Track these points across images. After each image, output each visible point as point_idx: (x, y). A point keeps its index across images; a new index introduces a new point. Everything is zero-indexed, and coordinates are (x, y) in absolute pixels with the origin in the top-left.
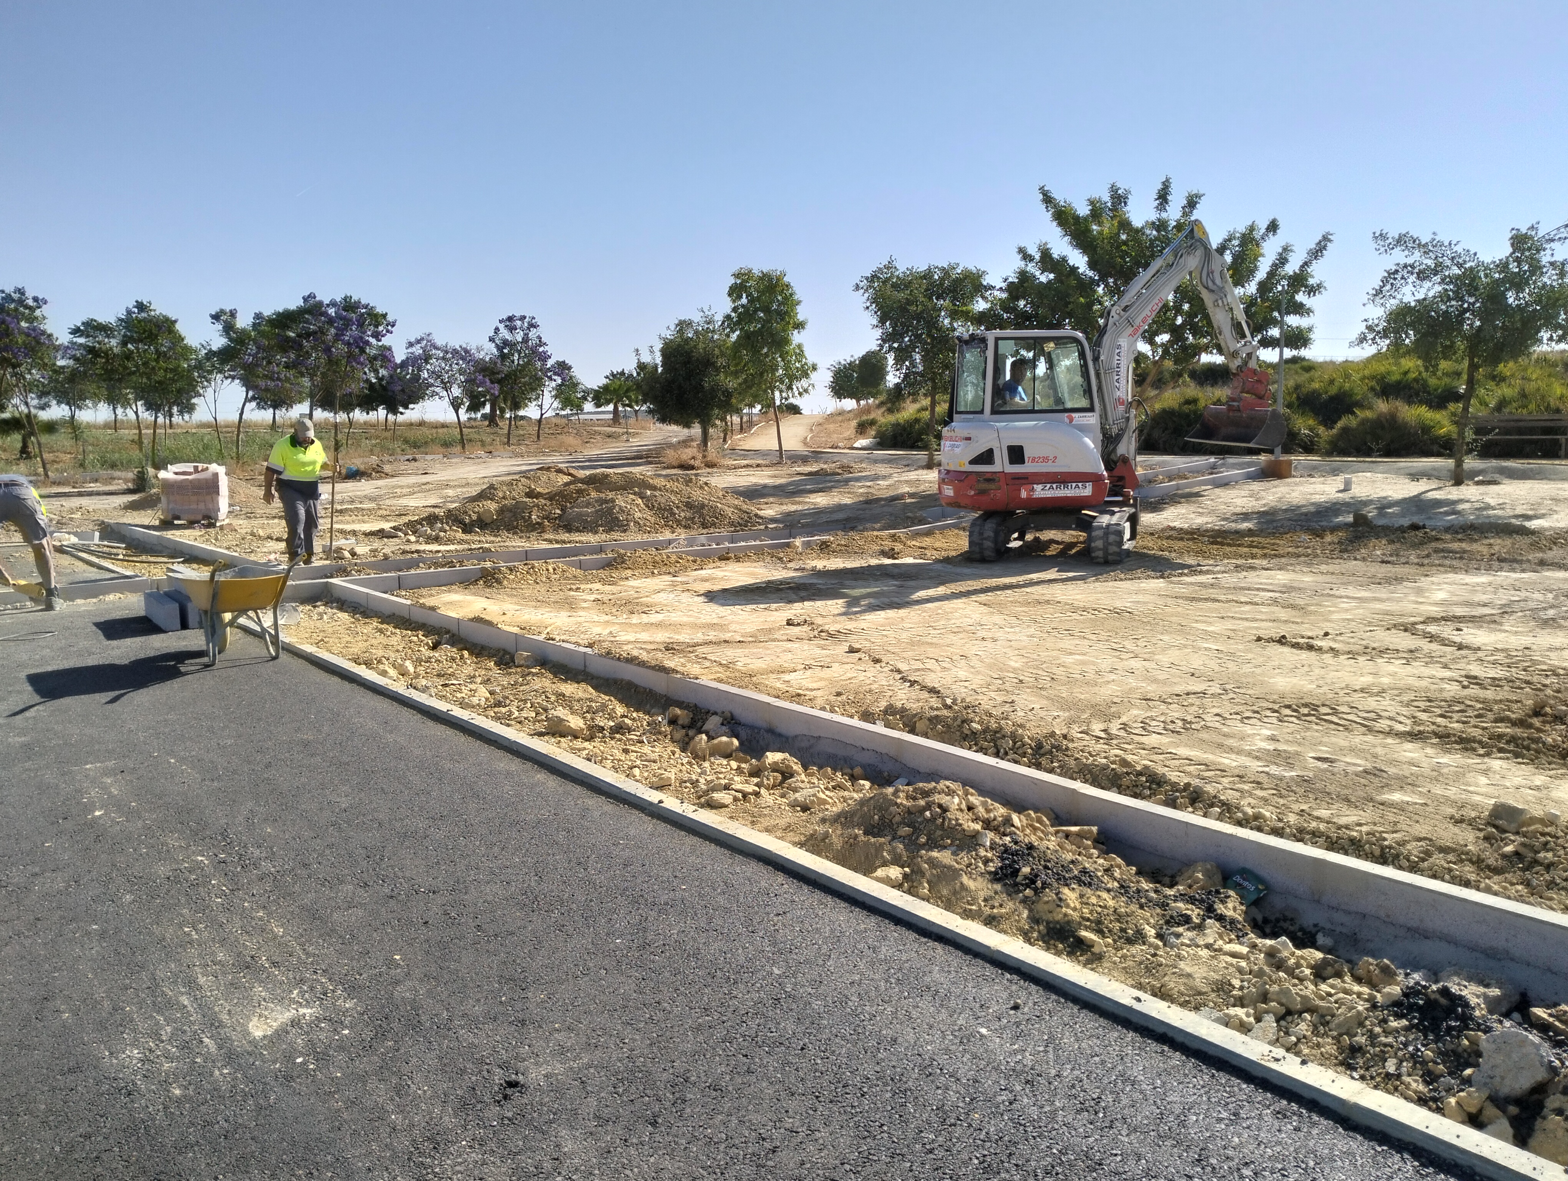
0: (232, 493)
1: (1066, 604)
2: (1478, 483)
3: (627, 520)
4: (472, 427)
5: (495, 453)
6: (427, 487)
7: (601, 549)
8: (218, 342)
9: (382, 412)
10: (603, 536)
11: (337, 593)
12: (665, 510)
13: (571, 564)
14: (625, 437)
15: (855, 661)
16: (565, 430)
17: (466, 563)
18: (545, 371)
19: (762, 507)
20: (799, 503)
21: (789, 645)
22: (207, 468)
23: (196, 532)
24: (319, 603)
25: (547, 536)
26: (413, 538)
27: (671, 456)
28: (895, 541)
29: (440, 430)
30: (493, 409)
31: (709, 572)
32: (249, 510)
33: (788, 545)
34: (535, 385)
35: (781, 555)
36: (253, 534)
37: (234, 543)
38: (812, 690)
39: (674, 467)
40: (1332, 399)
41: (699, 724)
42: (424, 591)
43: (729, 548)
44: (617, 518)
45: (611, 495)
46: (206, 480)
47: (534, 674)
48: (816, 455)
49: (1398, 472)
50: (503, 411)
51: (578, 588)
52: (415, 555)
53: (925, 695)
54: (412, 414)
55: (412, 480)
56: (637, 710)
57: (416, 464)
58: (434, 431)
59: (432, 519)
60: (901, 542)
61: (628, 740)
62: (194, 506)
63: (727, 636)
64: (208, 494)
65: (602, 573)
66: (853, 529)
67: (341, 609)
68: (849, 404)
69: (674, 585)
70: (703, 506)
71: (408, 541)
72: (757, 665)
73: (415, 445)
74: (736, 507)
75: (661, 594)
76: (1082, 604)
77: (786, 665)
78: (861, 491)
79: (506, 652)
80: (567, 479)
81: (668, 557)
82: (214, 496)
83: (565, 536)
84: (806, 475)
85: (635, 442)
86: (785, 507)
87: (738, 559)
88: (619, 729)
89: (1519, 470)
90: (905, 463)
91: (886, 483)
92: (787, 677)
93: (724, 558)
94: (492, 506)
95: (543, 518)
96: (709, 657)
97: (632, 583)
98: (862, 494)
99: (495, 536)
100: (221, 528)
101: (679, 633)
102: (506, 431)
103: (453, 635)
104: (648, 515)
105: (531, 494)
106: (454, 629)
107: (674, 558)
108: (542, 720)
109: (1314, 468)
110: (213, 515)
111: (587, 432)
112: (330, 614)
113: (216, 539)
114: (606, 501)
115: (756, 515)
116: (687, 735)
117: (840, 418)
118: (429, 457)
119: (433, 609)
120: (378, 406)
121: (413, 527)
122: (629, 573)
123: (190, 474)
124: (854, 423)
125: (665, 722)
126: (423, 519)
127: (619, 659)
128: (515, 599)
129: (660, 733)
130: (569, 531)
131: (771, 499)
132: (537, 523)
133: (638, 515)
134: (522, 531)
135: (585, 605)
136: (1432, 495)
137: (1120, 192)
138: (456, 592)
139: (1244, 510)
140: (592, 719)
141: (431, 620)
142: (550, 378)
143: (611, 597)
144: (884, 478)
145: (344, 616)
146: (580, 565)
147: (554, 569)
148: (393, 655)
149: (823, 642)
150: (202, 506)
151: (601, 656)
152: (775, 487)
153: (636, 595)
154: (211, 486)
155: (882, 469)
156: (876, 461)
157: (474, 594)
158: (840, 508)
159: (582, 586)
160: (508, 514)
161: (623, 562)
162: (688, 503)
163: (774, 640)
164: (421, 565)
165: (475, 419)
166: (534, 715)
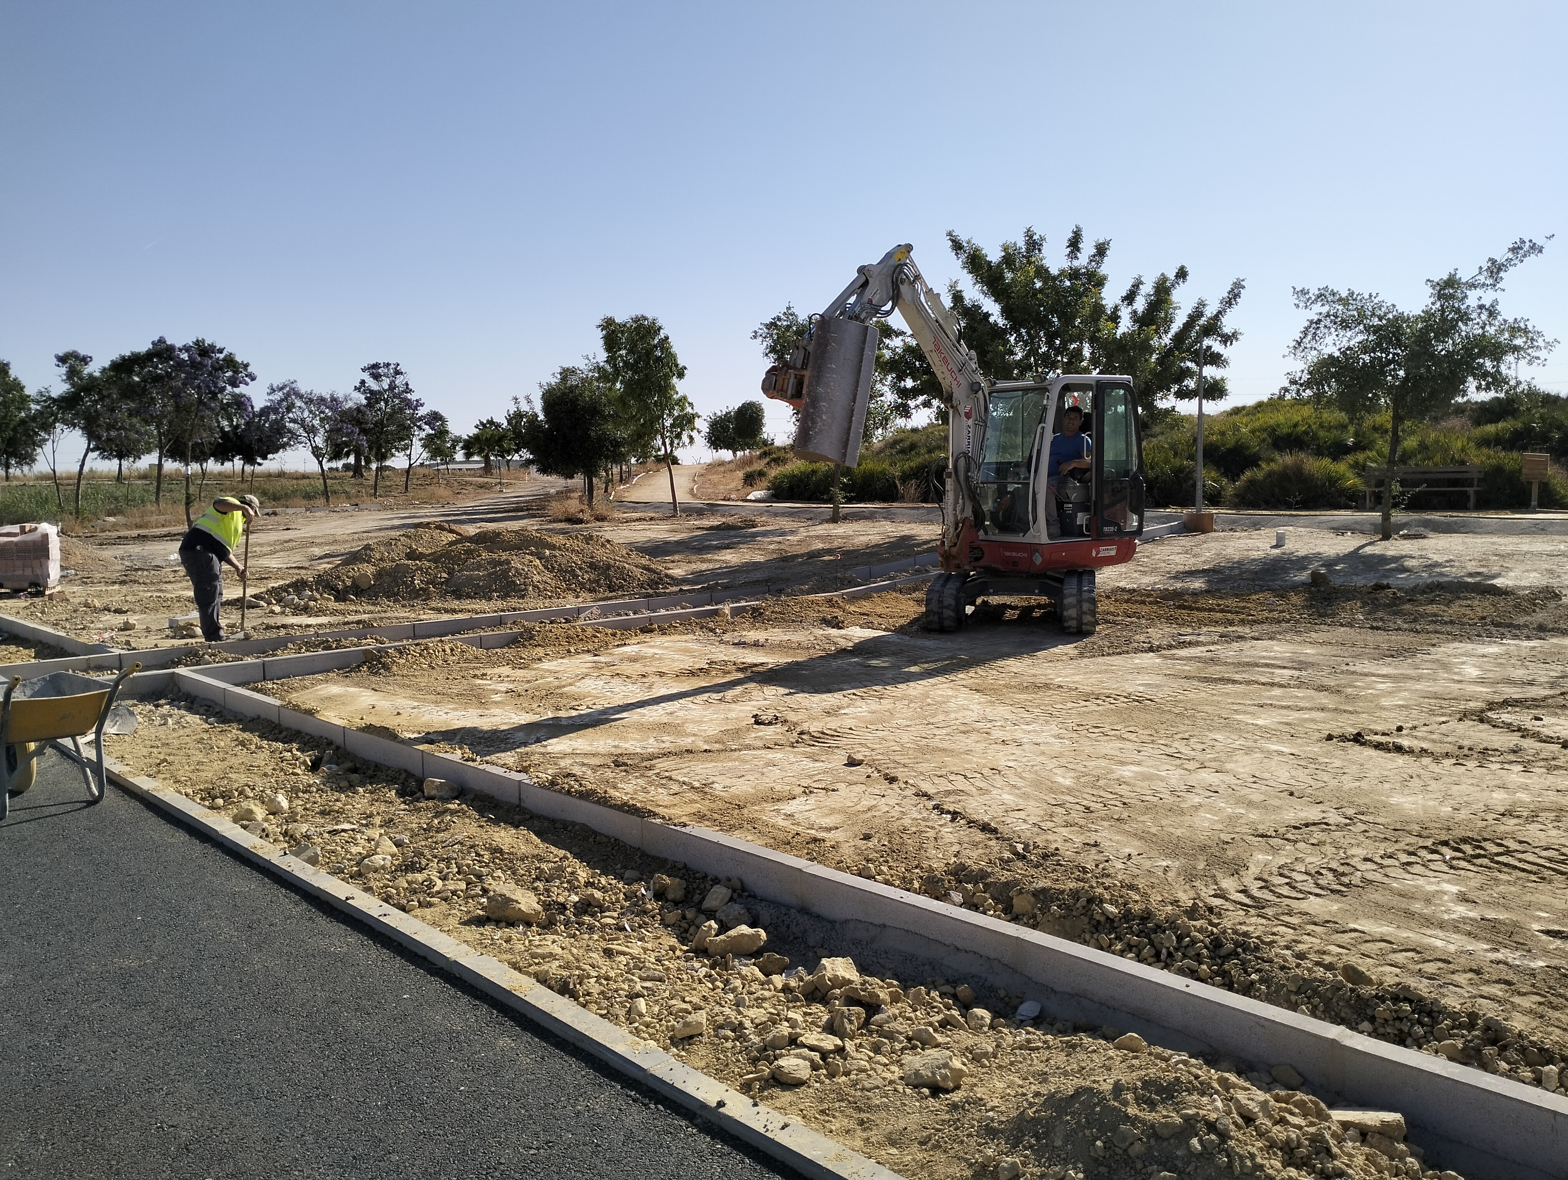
0: (65, 553)
1: (1071, 689)
2: (1406, 537)
3: (525, 584)
4: (335, 478)
5: (362, 506)
6: (290, 544)
7: (500, 622)
8: (59, 388)
9: (238, 463)
10: (500, 604)
11: (185, 688)
12: (566, 571)
13: (470, 642)
14: (498, 488)
15: (863, 779)
16: (435, 480)
17: (344, 642)
18: (414, 420)
19: (670, 565)
20: (710, 561)
21: (770, 755)
22: (36, 528)
23: (21, 603)
24: (162, 702)
25: (433, 604)
26: (277, 609)
27: (556, 508)
28: (832, 606)
29: (301, 482)
30: (357, 460)
31: (636, 648)
32: (86, 574)
33: (715, 613)
34: (403, 434)
35: (711, 625)
36: (87, 605)
37: (64, 617)
38: (829, 830)
39: (561, 521)
40: (1230, 451)
41: (697, 898)
42: (295, 681)
43: (650, 618)
44: (514, 582)
45: (504, 556)
46: (34, 542)
47: (453, 813)
48: (712, 509)
49: (1320, 525)
50: (368, 461)
51: (484, 675)
52: (283, 632)
53: (979, 836)
54: (272, 464)
55: (273, 536)
56: (605, 873)
57: (276, 518)
58: (295, 482)
59: (299, 586)
60: (839, 607)
61: (604, 926)
62: (19, 572)
63: (686, 742)
64: (36, 558)
65: (509, 653)
66: (780, 591)
67: (190, 709)
68: (726, 455)
69: (597, 667)
70: (609, 567)
71: (272, 612)
72: (742, 788)
73: (275, 498)
74: (645, 568)
75: (587, 681)
76: (1088, 689)
77: (778, 788)
78: (772, 547)
79: (409, 775)
80: (452, 537)
81: (583, 630)
82: (43, 560)
83: (455, 604)
84: (707, 529)
85: (509, 492)
86: (693, 566)
87: (663, 631)
88: (586, 907)
89: (1443, 523)
90: (807, 516)
91: (796, 538)
92: (789, 807)
93: (646, 630)
94: (369, 570)
95: (428, 583)
96: (674, 775)
97: (546, 665)
98: (773, 551)
99: (374, 604)
100: (51, 597)
101: (625, 739)
102: (372, 482)
103: (338, 748)
104: (548, 576)
105: (412, 555)
106: (339, 741)
107: (590, 631)
108: (477, 895)
109: (1234, 522)
110: (41, 581)
111: (458, 483)
112: (176, 717)
113: (43, 612)
114: (501, 563)
115: (667, 576)
116: (684, 917)
117: (722, 469)
118: (290, 511)
119: (310, 712)
120: (233, 456)
121: (277, 594)
122: (540, 651)
123: (15, 535)
124: (740, 474)
125: (649, 895)
126: (289, 586)
127: (569, 792)
128: (409, 692)
129: (645, 912)
130: (459, 597)
131: (676, 557)
132: (421, 589)
133: (537, 578)
134: (404, 598)
135: (497, 698)
136: (1369, 550)
137: (1035, 237)
138: (336, 683)
139: (1187, 568)
140: (548, 890)
141: (307, 726)
142: (420, 428)
143: (526, 686)
144: (792, 532)
145: (193, 719)
146: (481, 643)
147: (452, 650)
148: (260, 783)
149: (808, 749)
150: (28, 572)
151: (542, 786)
152: (678, 543)
153: (556, 683)
154: (41, 548)
155: (785, 523)
156: (776, 515)
157: (357, 685)
158: (754, 566)
159: (489, 671)
160: (387, 579)
161: (531, 638)
162: (591, 564)
163: (748, 747)
164: (290, 645)
165: (337, 469)
166: (463, 886)
